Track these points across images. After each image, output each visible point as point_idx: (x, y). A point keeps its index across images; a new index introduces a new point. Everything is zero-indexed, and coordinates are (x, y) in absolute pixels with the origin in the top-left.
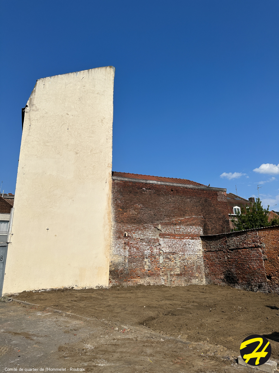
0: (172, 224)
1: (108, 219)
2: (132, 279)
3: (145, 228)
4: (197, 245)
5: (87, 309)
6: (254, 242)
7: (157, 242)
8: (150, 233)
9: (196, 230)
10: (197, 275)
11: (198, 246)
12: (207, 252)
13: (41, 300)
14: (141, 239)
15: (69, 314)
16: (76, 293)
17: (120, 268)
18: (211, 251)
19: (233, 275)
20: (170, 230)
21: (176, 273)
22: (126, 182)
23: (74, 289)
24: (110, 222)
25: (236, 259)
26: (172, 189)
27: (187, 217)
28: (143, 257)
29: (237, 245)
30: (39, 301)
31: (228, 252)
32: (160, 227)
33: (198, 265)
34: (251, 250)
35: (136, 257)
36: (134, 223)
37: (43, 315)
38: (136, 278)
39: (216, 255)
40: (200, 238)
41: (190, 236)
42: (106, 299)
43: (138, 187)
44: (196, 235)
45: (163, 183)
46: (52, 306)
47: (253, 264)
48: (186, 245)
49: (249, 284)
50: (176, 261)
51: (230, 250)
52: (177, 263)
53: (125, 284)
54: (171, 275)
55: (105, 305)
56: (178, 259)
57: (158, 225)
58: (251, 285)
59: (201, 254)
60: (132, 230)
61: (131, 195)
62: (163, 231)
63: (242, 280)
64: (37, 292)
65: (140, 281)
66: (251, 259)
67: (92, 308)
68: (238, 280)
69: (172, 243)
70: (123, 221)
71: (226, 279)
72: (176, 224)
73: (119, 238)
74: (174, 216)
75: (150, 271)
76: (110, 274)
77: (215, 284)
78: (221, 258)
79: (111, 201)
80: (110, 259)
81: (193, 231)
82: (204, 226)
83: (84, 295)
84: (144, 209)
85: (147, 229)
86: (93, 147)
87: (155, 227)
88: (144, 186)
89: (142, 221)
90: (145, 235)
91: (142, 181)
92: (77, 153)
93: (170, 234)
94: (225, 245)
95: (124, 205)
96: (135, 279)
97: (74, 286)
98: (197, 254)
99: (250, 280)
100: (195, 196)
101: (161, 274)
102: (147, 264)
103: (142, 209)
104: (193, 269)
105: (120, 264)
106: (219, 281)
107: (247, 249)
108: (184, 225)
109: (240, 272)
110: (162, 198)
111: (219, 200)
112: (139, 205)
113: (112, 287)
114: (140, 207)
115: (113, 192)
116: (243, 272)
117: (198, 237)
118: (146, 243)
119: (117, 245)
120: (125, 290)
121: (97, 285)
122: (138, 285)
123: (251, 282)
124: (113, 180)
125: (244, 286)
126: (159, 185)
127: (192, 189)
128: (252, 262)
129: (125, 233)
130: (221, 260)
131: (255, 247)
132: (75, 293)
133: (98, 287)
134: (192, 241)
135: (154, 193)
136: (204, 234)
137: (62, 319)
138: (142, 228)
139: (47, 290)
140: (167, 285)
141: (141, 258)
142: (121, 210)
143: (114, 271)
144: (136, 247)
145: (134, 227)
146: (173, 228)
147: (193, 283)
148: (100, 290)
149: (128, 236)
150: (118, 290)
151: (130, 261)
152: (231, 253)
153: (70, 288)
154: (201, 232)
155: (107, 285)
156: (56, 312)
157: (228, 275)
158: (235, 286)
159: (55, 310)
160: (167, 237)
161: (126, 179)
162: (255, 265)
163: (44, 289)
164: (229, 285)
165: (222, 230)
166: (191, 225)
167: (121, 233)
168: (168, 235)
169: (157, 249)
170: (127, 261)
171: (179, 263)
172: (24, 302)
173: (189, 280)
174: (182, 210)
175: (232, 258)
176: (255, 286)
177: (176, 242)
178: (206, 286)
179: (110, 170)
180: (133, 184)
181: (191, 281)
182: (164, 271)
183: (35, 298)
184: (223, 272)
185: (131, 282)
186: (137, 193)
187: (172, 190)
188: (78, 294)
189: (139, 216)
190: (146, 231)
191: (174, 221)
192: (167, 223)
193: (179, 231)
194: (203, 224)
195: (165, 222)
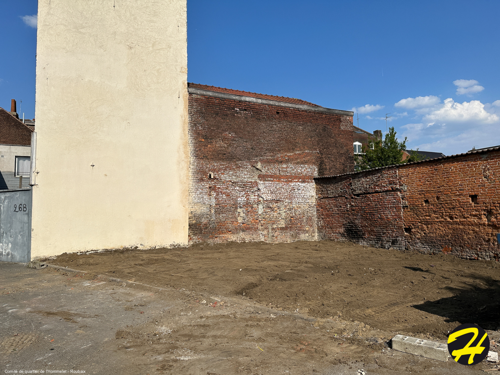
0: (277, 161)
1: (184, 153)
2: (220, 235)
3: (238, 167)
4: (309, 190)
5: (159, 275)
6: (390, 184)
7: (255, 186)
8: (245, 174)
9: (309, 170)
10: (307, 229)
11: (311, 191)
12: (322, 198)
13: (90, 264)
14: (233, 182)
15: (131, 283)
16: (142, 254)
17: (204, 221)
18: (328, 198)
19: (357, 228)
20: (273, 169)
21: (280, 226)
22: (210, 97)
23: (138, 248)
24: (187, 157)
25: (363, 208)
26: (278, 111)
27: (297, 152)
28: (236, 206)
29: (366, 188)
30: (87, 266)
31: (352, 198)
32: (259, 166)
33: (309, 216)
34: (386, 194)
35: (226, 206)
36: (223, 160)
37: (93, 286)
38: (226, 233)
39: (335, 203)
40: (313, 181)
41: (300, 178)
42: (185, 261)
43: (228, 106)
44: (309, 177)
45: (264, 102)
46: (106, 272)
47: (386, 213)
48: (294, 189)
49: (379, 239)
50: (281, 212)
51: (355, 195)
52: (281, 214)
53: (210, 241)
54: (273, 229)
55: (184, 269)
56: (283, 208)
57: (257, 162)
58: (382, 241)
59: (313, 201)
60: (220, 170)
61: (218, 118)
62: (264, 172)
63: (369, 234)
64: (84, 255)
65: (232, 237)
66: (385, 207)
67: (166, 274)
68: (364, 234)
69: (276, 187)
70: (206, 157)
71: (347, 233)
72: (281, 162)
73: (202, 180)
74: (279, 151)
75: (245, 225)
76: (189, 229)
77: (331, 240)
78: (341, 207)
79: (187, 127)
80: (189, 208)
81: (305, 172)
83: (154, 256)
84: (237, 139)
85: (241, 169)
86: (155, 39)
87: (253, 166)
88: (237, 105)
89: (234, 157)
90: (238, 177)
91: (234, 98)
92: (131, 48)
93: (273, 176)
94: (348, 188)
95: (207, 133)
96: (224, 235)
97: (139, 246)
98: (309, 201)
99: (381, 235)
100: (310, 122)
101: (260, 227)
102: (241, 216)
103: (233, 140)
104: (303, 221)
105: (203, 215)
106: (337, 236)
107: (381, 194)
108: (293, 163)
109: (367, 224)
110: (264, 125)
111: (342, 128)
112: (229, 133)
113: (193, 245)
114: (232, 136)
115: (190, 113)
116: (371, 224)
117: (311, 179)
118: (240, 187)
119: (199, 190)
120: (212, 248)
121: (172, 243)
122: (229, 242)
123: (381, 237)
124: (190, 94)
125: (371, 242)
126: (260, 105)
127: (306, 111)
128: (385, 211)
129: (210, 174)
130: (342, 209)
131: (391, 191)
132: (139, 255)
133: (174, 245)
134: (303, 184)
135: (252, 117)
136: (319, 175)
137: (121, 290)
138: (234, 167)
139: (98, 251)
140: (267, 242)
141: (233, 208)
142: (203, 140)
143: (195, 225)
144: (225, 193)
145: (223, 165)
146: (278, 167)
147: (302, 238)
148: (177, 249)
149: (215, 178)
150: (202, 249)
151: (217, 212)
152: (356, 199)
153: (133, 248)
154: (316, 172)
155: (186, 243)
156: (113, 280)
157: (350, 227)
158: (358, 241)
159: (111, 278)
160: (269, 179)
161: (210, 94)
162: (389, 215)
163: (94, 251)
164: (350, 241)
165: (344, 170)
166: (302, 163)
167: (205, 173)
168: (271, 176)
169: (255, 196)
170: (213, 211)
171: (285, 213)
172: (64, 268)
173: (296, 235)
174: (290, 142)
175: (357, 206)
176: (388, 241)
177: (281, 186)
178: (319, 242)
179: (184, 78)
180: (220, 101)
181: (298, 237)
182: (264, 224)
183: (81, 263)
184: (343, 225)
185: (220, 238)
186: (227, 115)
187: (278, 113)
188: (145, 256)
189: (230, 149)
190: (240, 171)
191: (279, 157)
192: (270, 160)
193: (286, 171)
194: (318, 162)
195: (267, 159)
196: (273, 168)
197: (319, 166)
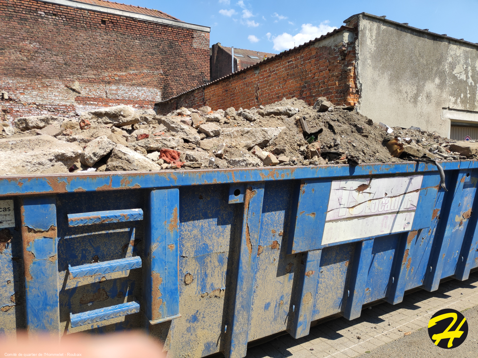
0: (103, 81)
3: (44, 87)
7: (71, 111)
8: (55, 96)
14: (38, 104)
26: (104, 19)
27: (132, 72)
32: (76, 86)
36: (21, 76)
40: (155, 107)
41: (137, 103)
43: (28, 8)
44: (148, 102)
45: (84, 6)
57: (73, 81)
60: (17, 88)
61: (12, 23)
62: (83, 93)
72: (109, 83)
74: (106, 69)
81: (143, 96)
82: (164, 88)
84: (42, 51)
85: (50, 89)
87: (66, 86)
88: (41, 7)
89: (39, 74)
90: (45, 99)
93: (97, 99)
100: (151, 36)
103: (37, 52)
108: (125, 84)
110: (82, 35)
111: (195, 45)
112: (30, 43)
114: (34, 47)
117: (151, 105)
118: (49, 111)
129: (3, 94)
135: (65, 24)
136: (161, 100)
138: (39, 86)
145: (22, 83)
146: (104, 89)
149: (10, 99)
154: (158, 97)
160: (91, 102)
166: (139, 85)
168: (94, 99)
186: (26, 20)
187: (103, 22)
189: (33, 64)
190: (49, 91)
191: (107, 77)
192: (93, 80)
193: (116, 94)
194: (161, 85)
195: (88, 78)
196: (98, 90)
197: (162, 90)
